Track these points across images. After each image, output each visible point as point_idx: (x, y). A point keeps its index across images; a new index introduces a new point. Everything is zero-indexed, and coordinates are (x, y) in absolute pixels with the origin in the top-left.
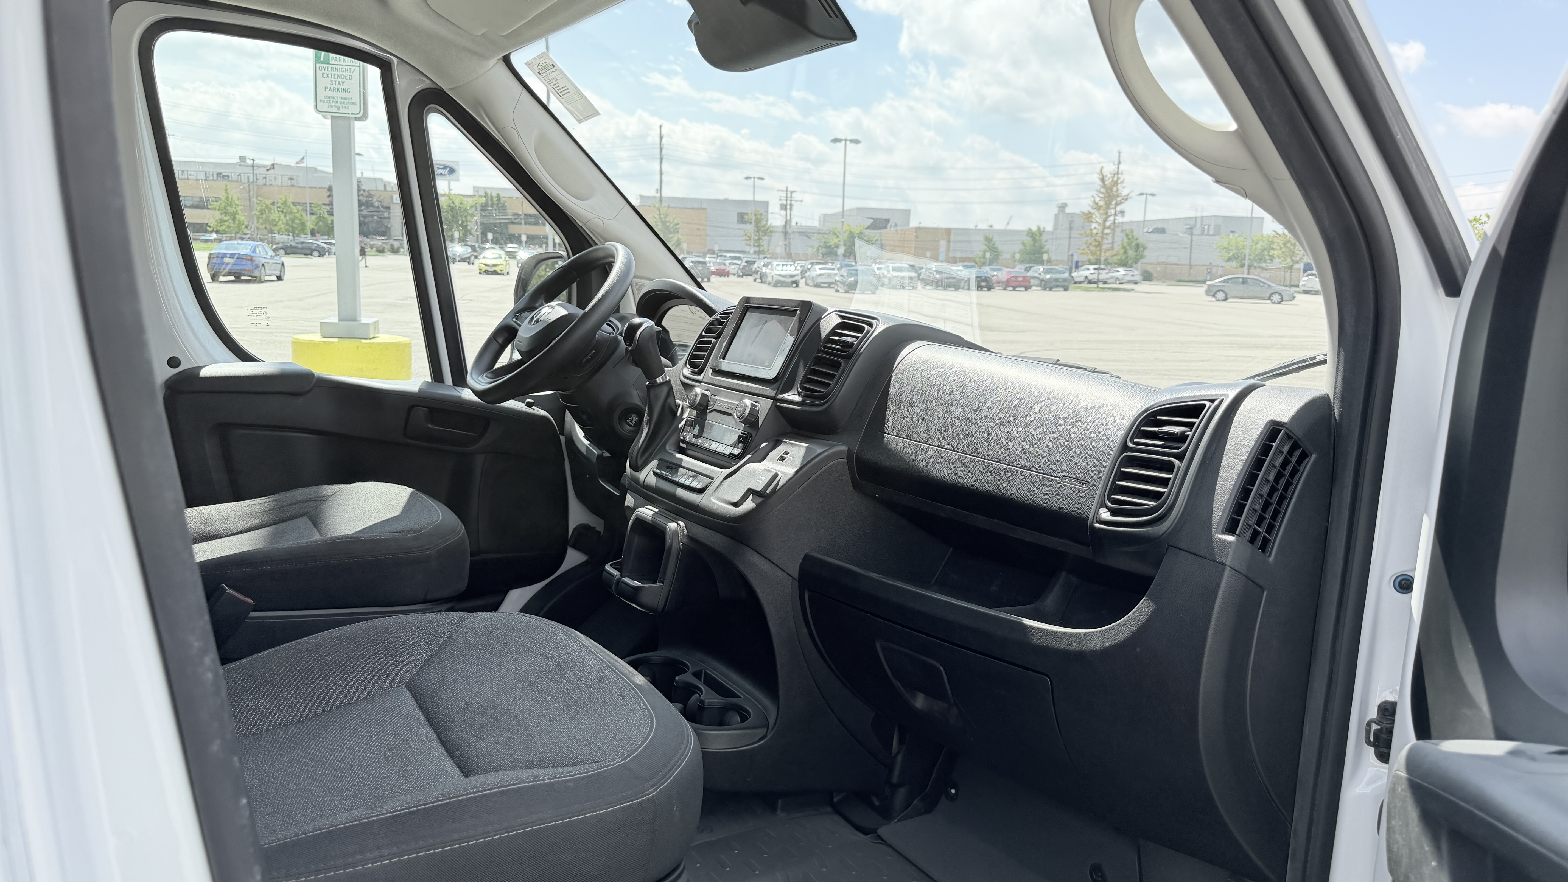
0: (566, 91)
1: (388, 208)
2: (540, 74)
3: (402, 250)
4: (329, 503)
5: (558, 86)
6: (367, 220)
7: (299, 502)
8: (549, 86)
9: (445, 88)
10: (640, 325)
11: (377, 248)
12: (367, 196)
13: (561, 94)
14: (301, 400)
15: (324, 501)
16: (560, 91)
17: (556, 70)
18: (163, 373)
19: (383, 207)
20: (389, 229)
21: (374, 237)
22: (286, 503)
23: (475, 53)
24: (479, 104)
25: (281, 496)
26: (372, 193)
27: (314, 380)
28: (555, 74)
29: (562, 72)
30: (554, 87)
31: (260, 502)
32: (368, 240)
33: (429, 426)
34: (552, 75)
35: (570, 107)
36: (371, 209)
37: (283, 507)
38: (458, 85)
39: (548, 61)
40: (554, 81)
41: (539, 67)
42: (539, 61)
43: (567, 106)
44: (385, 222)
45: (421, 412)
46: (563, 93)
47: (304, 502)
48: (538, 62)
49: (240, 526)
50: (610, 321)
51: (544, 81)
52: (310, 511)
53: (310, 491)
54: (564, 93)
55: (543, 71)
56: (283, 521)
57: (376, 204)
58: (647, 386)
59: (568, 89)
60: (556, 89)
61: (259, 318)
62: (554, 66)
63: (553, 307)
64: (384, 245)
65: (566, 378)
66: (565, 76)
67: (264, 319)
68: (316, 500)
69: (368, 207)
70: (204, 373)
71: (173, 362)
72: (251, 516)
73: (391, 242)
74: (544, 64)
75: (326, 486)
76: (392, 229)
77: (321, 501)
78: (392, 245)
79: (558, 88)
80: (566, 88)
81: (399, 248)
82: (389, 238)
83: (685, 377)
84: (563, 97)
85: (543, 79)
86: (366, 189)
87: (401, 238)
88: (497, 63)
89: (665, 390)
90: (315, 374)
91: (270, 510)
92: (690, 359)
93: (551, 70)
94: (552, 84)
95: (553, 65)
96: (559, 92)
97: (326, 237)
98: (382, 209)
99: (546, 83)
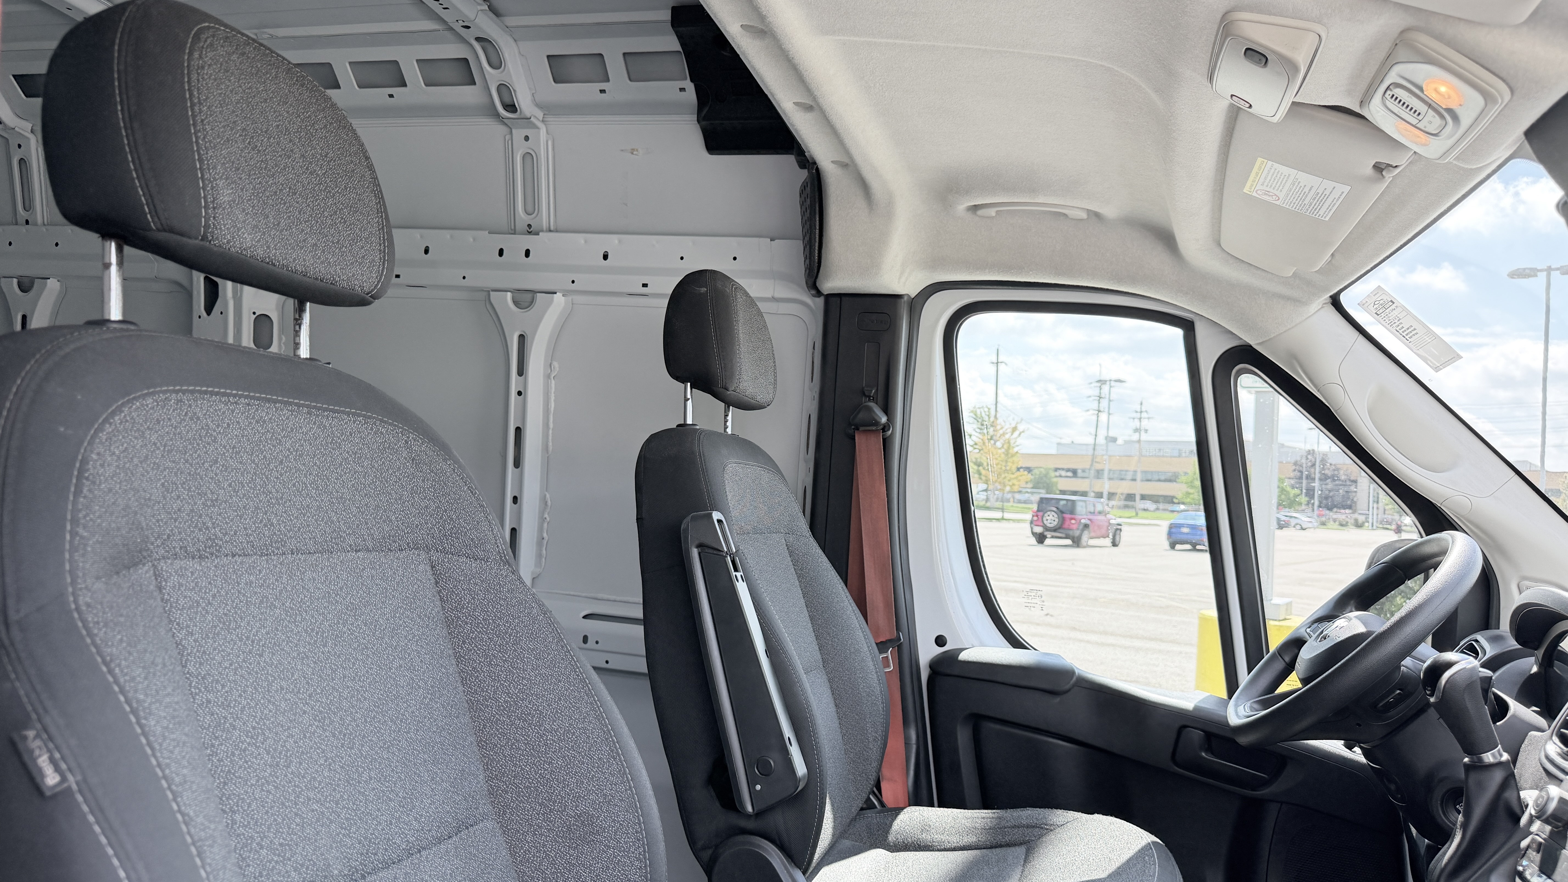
0: (1413, 333)
1: (1355, 482)
2: (1378, 315)
3: (1366, 524)
4: (1052, 836)
5: (1403, 327)
6: (1331, 494)
7: (1023, 826)
8: (1391, 328)
9: (1253, 343)
10: (1449, 665)
11: (1340, 521)
12: (1334, 470)
13: (1407, 337)
14: (1057, 700)
15: (1051, 830)
16: (1406, 333)
17: (1397, 307)
18: (927, 652)
19: (1350, 480)
20: (1355, 503)
21: (1338, 511)
22: (1009, 824)
23: (1288, 299)
24: (1293, 357)
25: (1007, 815)
26: (1338, 466)
27: (1074, 679)
28: (1396, 313)
29: (1404, 309)
30: (1398, 329)
31: (984, 815)
32: (1331, 514)
33: (1203, 754)
34: (1392, 314)
35: (1421, 352)
36: (1337, 482)
37: (1005, 828)
38: (1267, 338)
39: (1385, 297)
40: (1396, 321)
41: (1375, 306)
42: (1374, 298)
43: (1418, 352)
44: (1351, 495)
45: (1196, 735)
46: (1409, 336)
47: (1028, 826)
48: (1374, 300)
49: (955, 841)
50: (1477, 641)
51: (1384, 323)
52: (1032, 841)
53: (1039, 814)
54: (1411, 334)
55: (1381, 311)
56: (1001, 846)
57: (1343, 478)
58: (1465, 765)
59: (1415, 329)
60: (1401, 331)
61: (1034, 601)
62: (1393, 303)
63: (1350, 619)
64: (1347, 520)
65: (1359, 725)
66: (1409, 313)
67: (1039, 603)
68: (1042, 828)
69: (1334, 480)
70: (963, 656)
71: (940, 641)
72: (971, 831)
73: (1356, 516)
74: (1381, 302)
75: (1060, 812)
76: (1358, 503)
77: (1047, 829)
78: (1356, 520)
79: (1403, 330)
80: (1412, 329)
81: (1363, 523)
82: (1354, 512)
83: (1548, 758)
84: (1410, 340)
85: (1382, 321)
86: (1333, 463)
87: (1367, 512)
88: (1322, 307)
89: (1498, 776)
90: (1076, 671)
91: (990, 829)
92: (1560, 728)
93: (1390, 308)
94: (1394, 325)
95: (1391, 301)
96: (1404, 334)
97: (1287, 509)
98: (1348, 483)
99: (1386, 325)
